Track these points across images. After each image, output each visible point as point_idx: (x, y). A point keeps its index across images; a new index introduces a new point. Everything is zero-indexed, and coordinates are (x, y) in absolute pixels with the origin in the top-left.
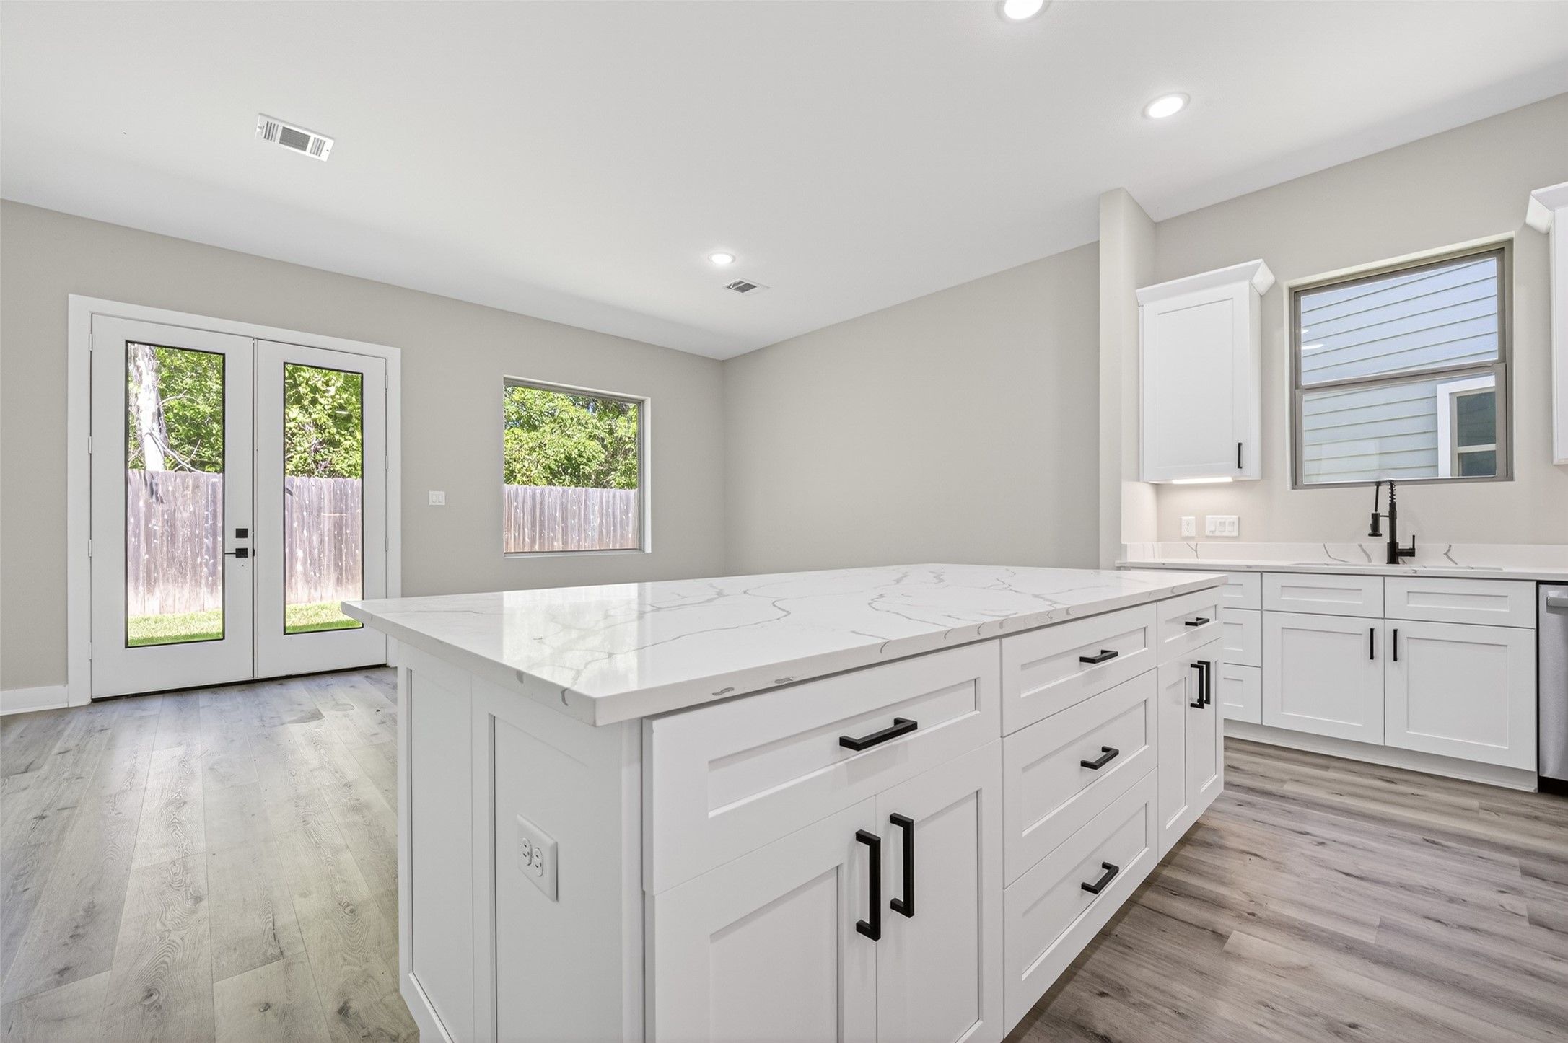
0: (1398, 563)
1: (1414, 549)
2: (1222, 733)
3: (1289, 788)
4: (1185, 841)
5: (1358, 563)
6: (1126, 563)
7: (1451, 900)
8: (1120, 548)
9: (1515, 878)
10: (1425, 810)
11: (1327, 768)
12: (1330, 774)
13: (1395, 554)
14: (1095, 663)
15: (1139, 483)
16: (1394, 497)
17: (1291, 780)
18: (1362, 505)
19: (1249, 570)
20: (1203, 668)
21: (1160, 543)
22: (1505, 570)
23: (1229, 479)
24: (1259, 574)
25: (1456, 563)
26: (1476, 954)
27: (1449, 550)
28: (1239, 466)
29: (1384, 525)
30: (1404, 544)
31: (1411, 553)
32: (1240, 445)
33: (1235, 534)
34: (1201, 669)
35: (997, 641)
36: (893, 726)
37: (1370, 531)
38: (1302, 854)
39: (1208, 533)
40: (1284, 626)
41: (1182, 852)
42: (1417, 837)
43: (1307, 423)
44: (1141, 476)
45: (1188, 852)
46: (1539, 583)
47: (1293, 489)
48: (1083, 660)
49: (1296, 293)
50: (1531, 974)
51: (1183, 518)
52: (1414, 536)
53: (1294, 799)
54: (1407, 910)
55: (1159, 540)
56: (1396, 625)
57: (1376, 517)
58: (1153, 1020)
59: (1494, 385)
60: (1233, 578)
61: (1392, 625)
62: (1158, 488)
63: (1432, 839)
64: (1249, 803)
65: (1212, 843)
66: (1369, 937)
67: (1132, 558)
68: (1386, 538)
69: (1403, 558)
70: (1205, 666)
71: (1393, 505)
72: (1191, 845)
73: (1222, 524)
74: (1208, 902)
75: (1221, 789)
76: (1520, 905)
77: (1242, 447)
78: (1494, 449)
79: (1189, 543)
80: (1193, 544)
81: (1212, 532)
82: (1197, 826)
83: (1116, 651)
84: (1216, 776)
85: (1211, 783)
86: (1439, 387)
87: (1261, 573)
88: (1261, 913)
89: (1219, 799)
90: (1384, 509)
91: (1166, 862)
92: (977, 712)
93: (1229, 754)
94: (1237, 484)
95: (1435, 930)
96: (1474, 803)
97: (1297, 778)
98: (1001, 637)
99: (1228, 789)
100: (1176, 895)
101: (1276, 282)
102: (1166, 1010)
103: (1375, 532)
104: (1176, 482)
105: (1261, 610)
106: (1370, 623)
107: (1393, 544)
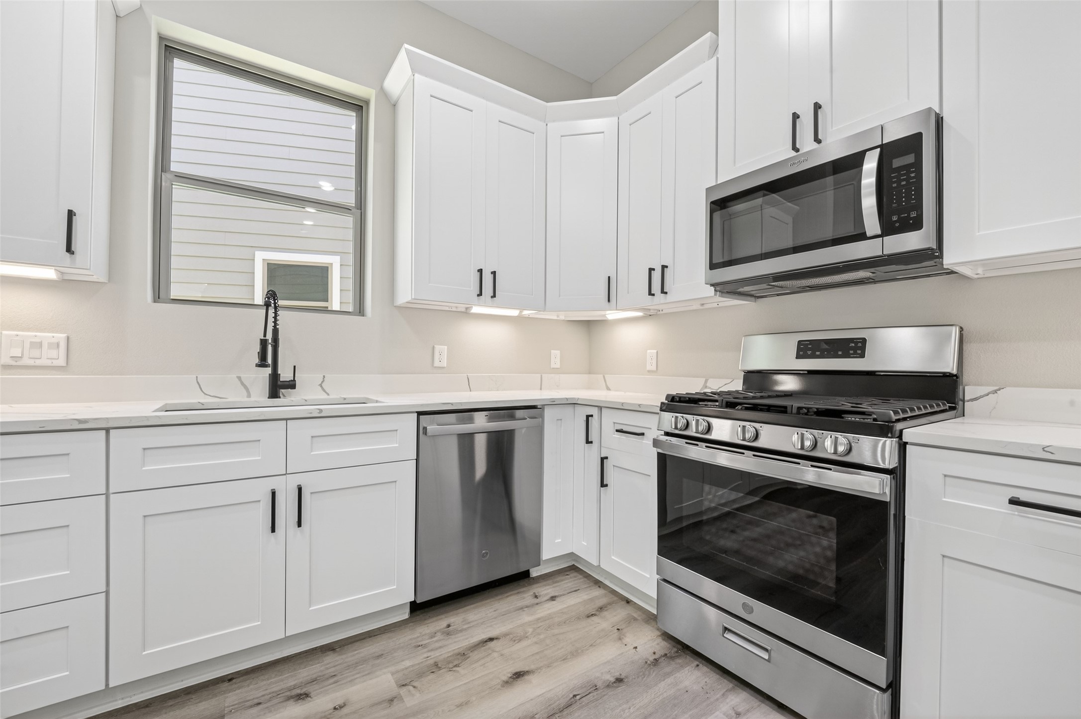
0: (280, 398)
1: (294, 380)
13: (277, 387)
16: (277, 322)
19: (82, 427)
23: (49, 274)
24: (104, 432)
25: (328, 395)
27: (322, 382)
28: (69, 249)
30: (285, 375)
31: (291, 385)
32: (71, 214)
33: (62, 362)
37: (257, 361)
40: (145, 515)
46: (420, 414)
47: (155, 301)
49: (169, 49)
52: (295, 367)
56: (299, 481)
57: (263, 345)
68: (269, 370)
69: (284, 391)
77: (77, 221)
81: (16, 358)
87: (107, 430)
90: (269, 336)
94: (64, 284)
101: (141, 7)
103: (262, 363)
105: (107, 495)
106: (272, 484)
107: (275, 376)
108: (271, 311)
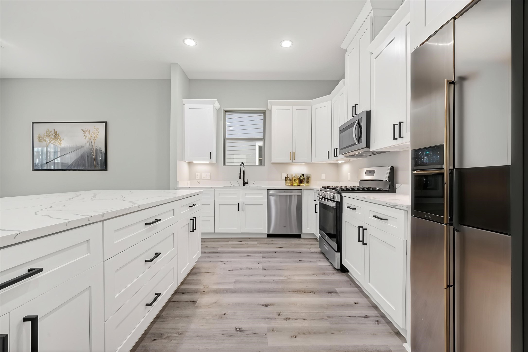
0: (245, 186)
1: (248, 182)
2: (201, 237)
3: (219, 249)
4: (190, 274)
5: (237, 186)
6: (178, 188)
7: (249, 269)
8: (177, 183)
9: (261, 260)
10: (247, 247)
11: (228, 241)
12: (230, 243)
13: (244, 184)
14: (151, 224)
15: (183, 162)
16: (244, 169)
17: (220, 247)
18: (237, 171)
19: (211, 189)
20: (194, 220)
21: (190, 181)
22: (263, 187)
24: (214, 190)
25: (255, 186)
26: (252, 281)
27: (254, 182)
28: (210, 159)
29: (242, 175)
30: (246, 181)
31: (247, 183)
32: (210, 152)
33: (209, 178)
34: (193, 220)
35: (101, 222)
36: (28, 272)
37: (239, 178)
38: (220, 268)
39: (203, 178)
40: (220, 204)
41: (187, 279)
42: (245, 255)
43: (227, 149)
44: (184, 160)
45: (190, 278)
46: (268, 190)
47: (224, 166)
48: (146, 224)
49: (225, 112)
50: (261, 282)
51: (196, 173)
52: (248, 179)
53: (220, 252)
54: (240, 275)
55: (189, 180)
56: (243, 202)
57: (240, 174)
58: (170, 341)
59: (262, 144)
60: (205, 191)
61: (242, 202)
62: (189, 164)
63: (248, 254)
64: (209, 257)
65: (197, 272)
66: (231, 286)
67: (180, 186)
68: (242, 180)
69: (246, 184)
70: (194, 219)
71: (244, 171)
72: (191, 275)
73: (207, 175)
74: (193, 292)
75: (200, 255)
76: (260, 266)
78: (262, 159)
79: (198, 181)
80: (199, 181)
81: (204, 178)
82: (194, 268)
83: (160, 219)
84: (199, 251)
85: (197, 254)
86: (256, 143)
88: (207, 290)
89: (200, 258)
90: (242, 172)
91: (182, 283)
92: (89, 254)
93: (203, 243)
94: (210, 164)
95: (245, 279)
96: (256, 243)
97: (221, 246)
98: (103, 221)
99: (203, 254)
100: (183, 294)
101: (220, 107)
102: (175, 335)
103: (240, 178)
104: (194, 162)
105: (215, 200)
106: (238, 202)
107: (244, 181)
108: (242, 167)
